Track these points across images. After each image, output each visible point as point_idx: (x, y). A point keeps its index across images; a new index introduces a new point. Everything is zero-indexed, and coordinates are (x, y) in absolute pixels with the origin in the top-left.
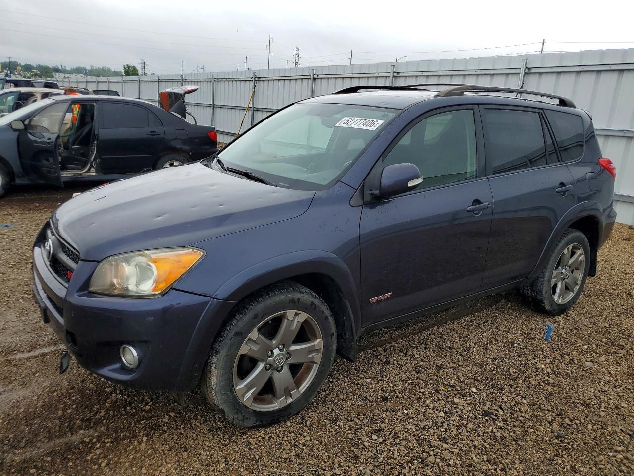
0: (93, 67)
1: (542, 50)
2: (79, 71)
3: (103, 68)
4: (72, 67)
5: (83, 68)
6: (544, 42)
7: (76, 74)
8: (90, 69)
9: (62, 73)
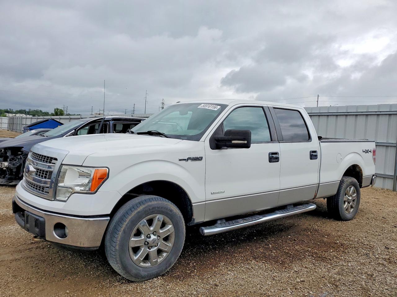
0: (31, 110)
1: (318, 100)
2: (21, 112)
3: (37, 110)
4: (17, 110)
5: (24, 110)
6: (318, 96)
7: (20, 114)
8: (28, 111)
9: (10, 113)
